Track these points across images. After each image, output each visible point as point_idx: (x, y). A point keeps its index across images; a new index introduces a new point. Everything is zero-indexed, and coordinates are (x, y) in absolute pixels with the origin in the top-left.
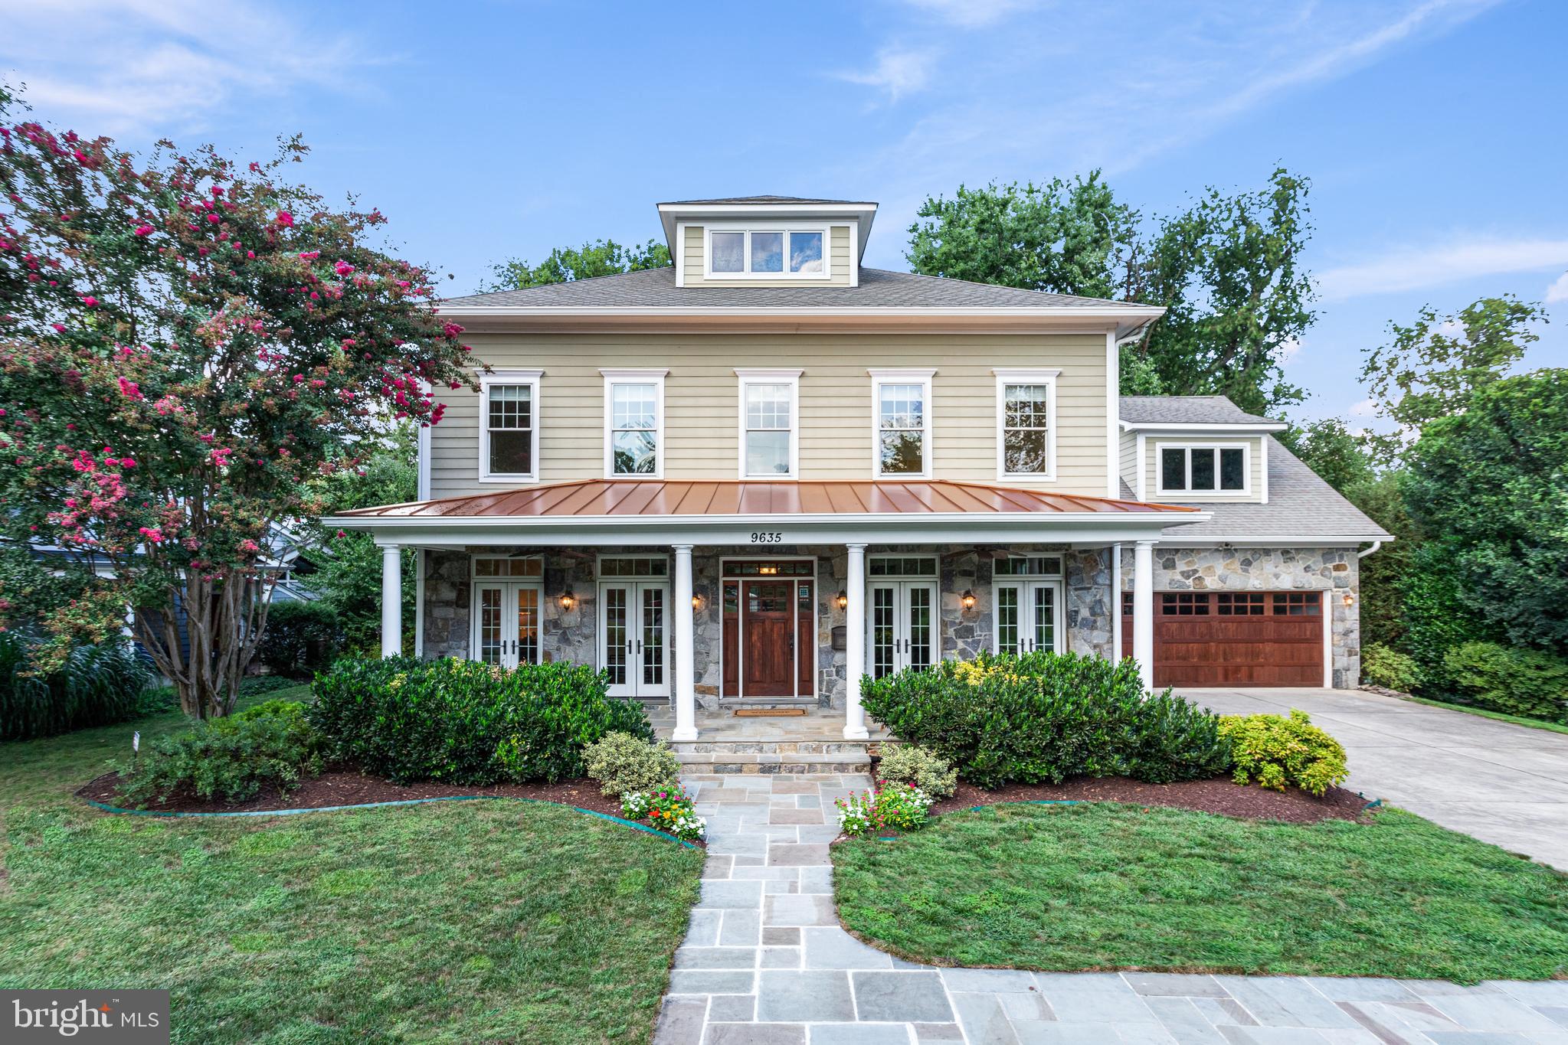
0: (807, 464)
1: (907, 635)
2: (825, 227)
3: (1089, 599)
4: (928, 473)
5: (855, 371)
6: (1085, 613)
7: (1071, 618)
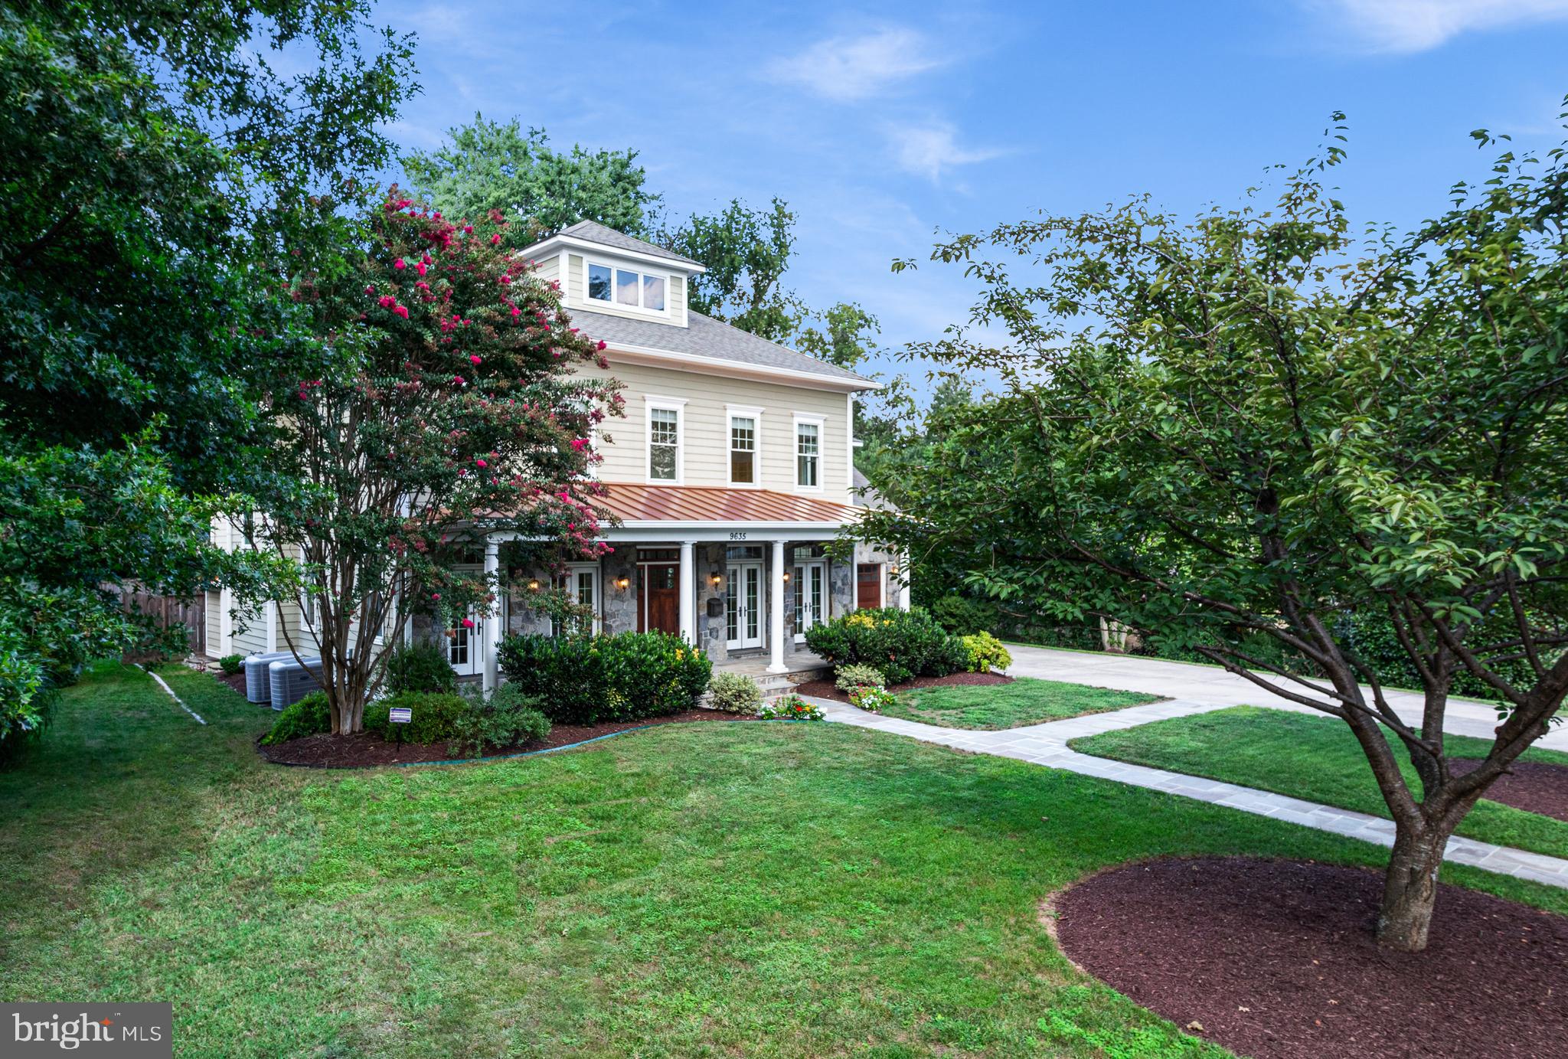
0: (691, 474)
1: (745, 604)
2: (666, 275)
3: (841, 574)
4: (757, 484)
5: (716, 404)
6: (839, 583)
7: (832, 587)
